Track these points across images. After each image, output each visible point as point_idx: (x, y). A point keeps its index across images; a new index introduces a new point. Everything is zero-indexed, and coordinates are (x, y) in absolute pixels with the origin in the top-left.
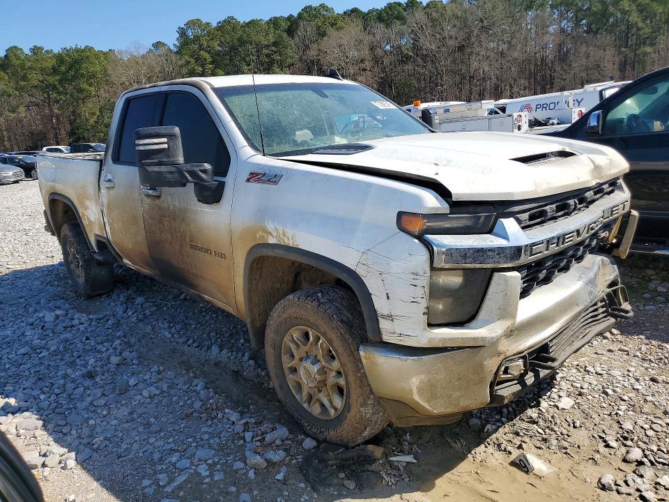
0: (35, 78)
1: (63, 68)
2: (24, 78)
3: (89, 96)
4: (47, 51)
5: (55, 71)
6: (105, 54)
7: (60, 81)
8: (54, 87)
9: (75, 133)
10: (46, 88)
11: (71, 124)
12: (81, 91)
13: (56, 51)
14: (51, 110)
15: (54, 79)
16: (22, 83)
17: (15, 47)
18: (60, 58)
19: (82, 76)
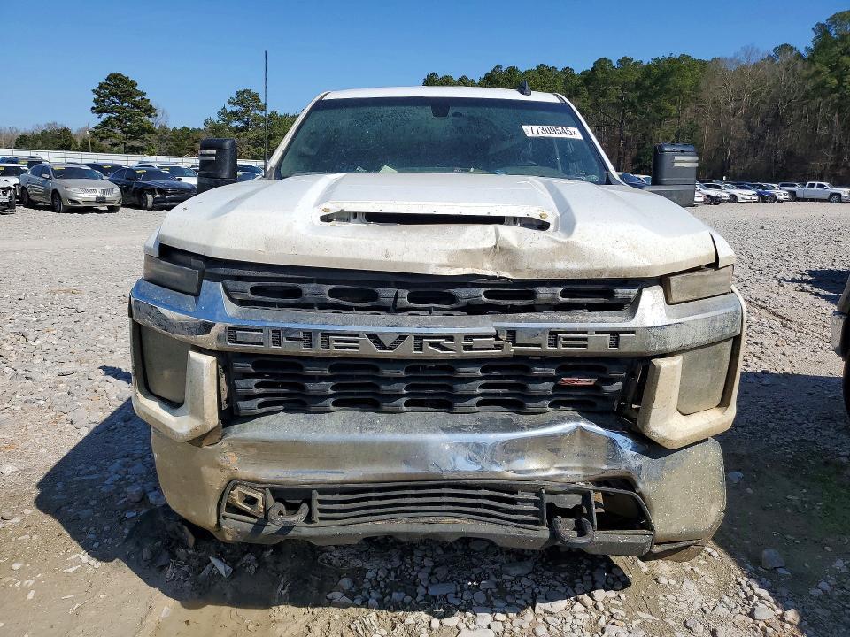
0: (614, 93)
1: (647, 83)
2: (603, 95)
3: (669, 117)
4: (636, 63)
5: (638, 85)
6: (704, 64)
7: (640, 98)
8: (632, 105)
9: (640, 161)
10: (622, 105)
11: (639, 149)
12: (660, 110)
13: (645, 63)
14: (621, 131)
15: (634, 96)
16: (601, 100)
17: (605, 59)
18: (647, 70)
19: (668, 91)
